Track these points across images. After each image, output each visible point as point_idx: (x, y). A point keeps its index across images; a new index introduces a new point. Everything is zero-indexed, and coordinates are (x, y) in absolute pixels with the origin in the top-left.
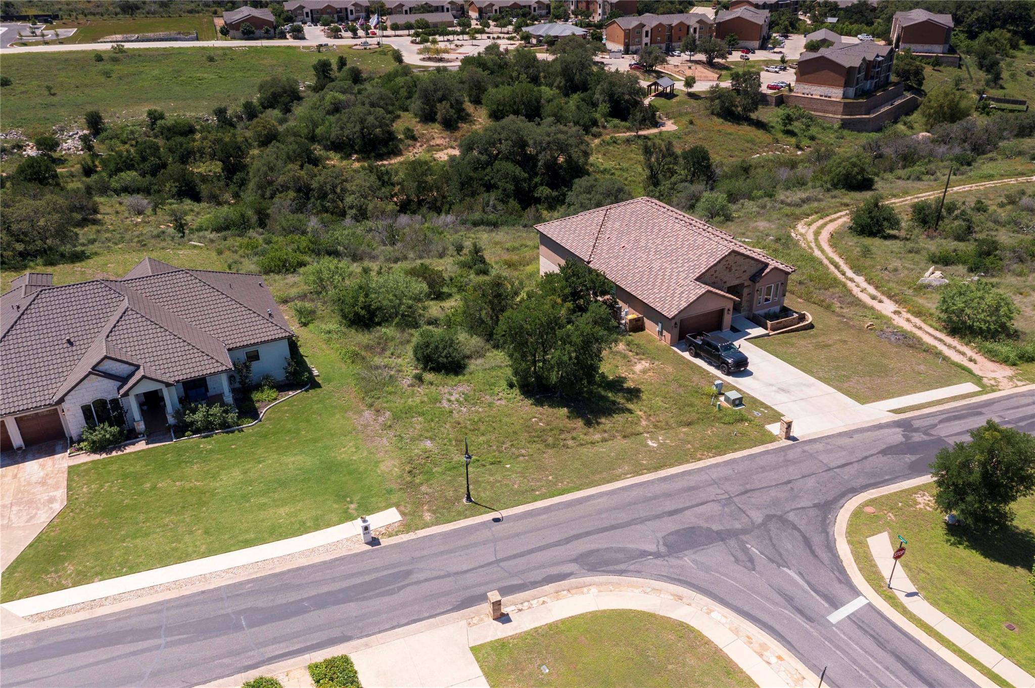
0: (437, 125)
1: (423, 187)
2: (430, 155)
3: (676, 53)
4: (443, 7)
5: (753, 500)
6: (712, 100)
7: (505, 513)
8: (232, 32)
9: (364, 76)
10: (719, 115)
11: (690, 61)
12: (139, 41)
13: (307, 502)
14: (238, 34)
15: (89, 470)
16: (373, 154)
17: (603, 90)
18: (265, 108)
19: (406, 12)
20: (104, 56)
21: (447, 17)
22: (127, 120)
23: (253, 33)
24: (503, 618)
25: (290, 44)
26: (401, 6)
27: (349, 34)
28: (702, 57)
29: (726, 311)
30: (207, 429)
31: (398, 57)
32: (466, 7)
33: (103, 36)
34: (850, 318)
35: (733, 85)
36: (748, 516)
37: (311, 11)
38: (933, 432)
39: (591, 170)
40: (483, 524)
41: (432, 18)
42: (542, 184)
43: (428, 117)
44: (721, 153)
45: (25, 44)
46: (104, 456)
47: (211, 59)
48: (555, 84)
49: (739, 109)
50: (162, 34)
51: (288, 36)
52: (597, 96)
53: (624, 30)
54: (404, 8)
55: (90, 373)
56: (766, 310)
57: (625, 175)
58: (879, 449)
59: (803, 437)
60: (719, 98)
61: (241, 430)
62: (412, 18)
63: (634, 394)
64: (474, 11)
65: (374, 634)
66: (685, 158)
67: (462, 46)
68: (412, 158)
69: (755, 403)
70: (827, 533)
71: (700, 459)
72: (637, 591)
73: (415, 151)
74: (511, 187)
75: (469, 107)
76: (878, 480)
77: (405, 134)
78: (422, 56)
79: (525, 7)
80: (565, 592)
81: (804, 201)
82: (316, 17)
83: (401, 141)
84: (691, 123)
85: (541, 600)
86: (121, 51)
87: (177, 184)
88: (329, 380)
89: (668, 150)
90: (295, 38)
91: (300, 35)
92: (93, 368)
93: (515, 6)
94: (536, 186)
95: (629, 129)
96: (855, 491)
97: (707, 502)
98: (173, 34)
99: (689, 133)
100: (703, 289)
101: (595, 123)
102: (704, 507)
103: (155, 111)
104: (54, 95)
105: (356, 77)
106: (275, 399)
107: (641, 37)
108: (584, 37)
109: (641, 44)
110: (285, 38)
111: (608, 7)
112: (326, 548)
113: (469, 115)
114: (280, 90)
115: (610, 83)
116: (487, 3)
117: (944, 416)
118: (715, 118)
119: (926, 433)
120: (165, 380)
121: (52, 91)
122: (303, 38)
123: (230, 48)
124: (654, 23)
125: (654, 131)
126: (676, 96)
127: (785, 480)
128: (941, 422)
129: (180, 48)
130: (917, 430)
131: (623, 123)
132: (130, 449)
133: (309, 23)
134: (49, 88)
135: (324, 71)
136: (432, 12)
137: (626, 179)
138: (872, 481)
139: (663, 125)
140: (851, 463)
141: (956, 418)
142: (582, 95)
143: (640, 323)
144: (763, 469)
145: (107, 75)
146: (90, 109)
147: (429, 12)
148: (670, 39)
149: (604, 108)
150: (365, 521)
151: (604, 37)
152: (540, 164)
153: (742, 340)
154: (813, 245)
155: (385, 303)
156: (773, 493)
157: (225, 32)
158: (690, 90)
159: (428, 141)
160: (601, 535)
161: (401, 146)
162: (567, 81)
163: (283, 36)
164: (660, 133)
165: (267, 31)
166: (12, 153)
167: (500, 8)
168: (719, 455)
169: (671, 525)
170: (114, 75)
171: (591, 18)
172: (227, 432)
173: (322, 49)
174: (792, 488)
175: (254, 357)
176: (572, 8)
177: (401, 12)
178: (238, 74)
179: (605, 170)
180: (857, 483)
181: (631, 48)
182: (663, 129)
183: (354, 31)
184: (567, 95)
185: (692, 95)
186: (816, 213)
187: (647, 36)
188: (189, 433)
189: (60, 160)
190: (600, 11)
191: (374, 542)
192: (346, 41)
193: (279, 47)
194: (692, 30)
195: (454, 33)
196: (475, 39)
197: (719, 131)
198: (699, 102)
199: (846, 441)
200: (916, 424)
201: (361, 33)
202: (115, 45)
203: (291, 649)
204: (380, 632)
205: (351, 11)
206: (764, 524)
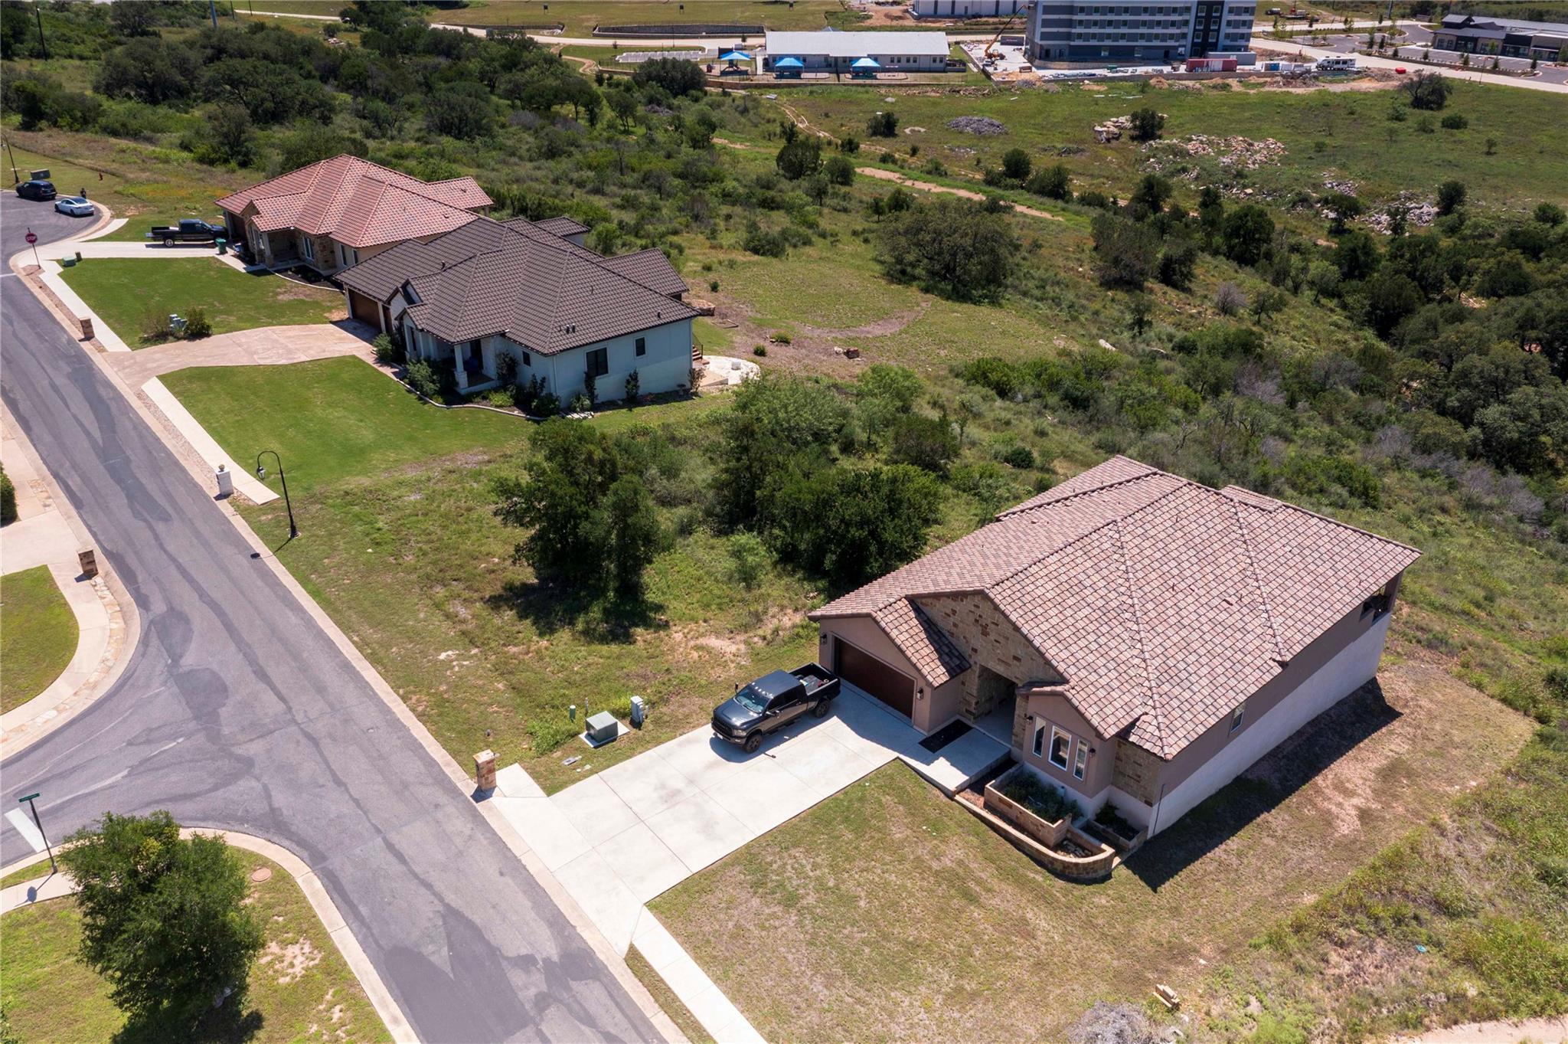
5: (292, 746)
7: (271, 560)
22: (1507, 211)
29: (915, 689)
36: (252, 741)
38: (556, 1013)
40: (244, 549)
56: (1056, 782)
59: (491, 809)
80: (117, 609)
92: (403, 286)
97: (287, 703)
102: (276, 700)
119: (544, 997)
120: (418, 322)
127: (348, 781)
130: (558, 985)
132: (384, 369)
140: (406, 864)
153: (895, 755)
156: (310, 766)
168: (421, 715)
169: (236, 674)
172: (418, 398)
174: (324, 786)
175: (527, 359)
188: (407, 380)
199: (489, 868)
206: (231, 755)
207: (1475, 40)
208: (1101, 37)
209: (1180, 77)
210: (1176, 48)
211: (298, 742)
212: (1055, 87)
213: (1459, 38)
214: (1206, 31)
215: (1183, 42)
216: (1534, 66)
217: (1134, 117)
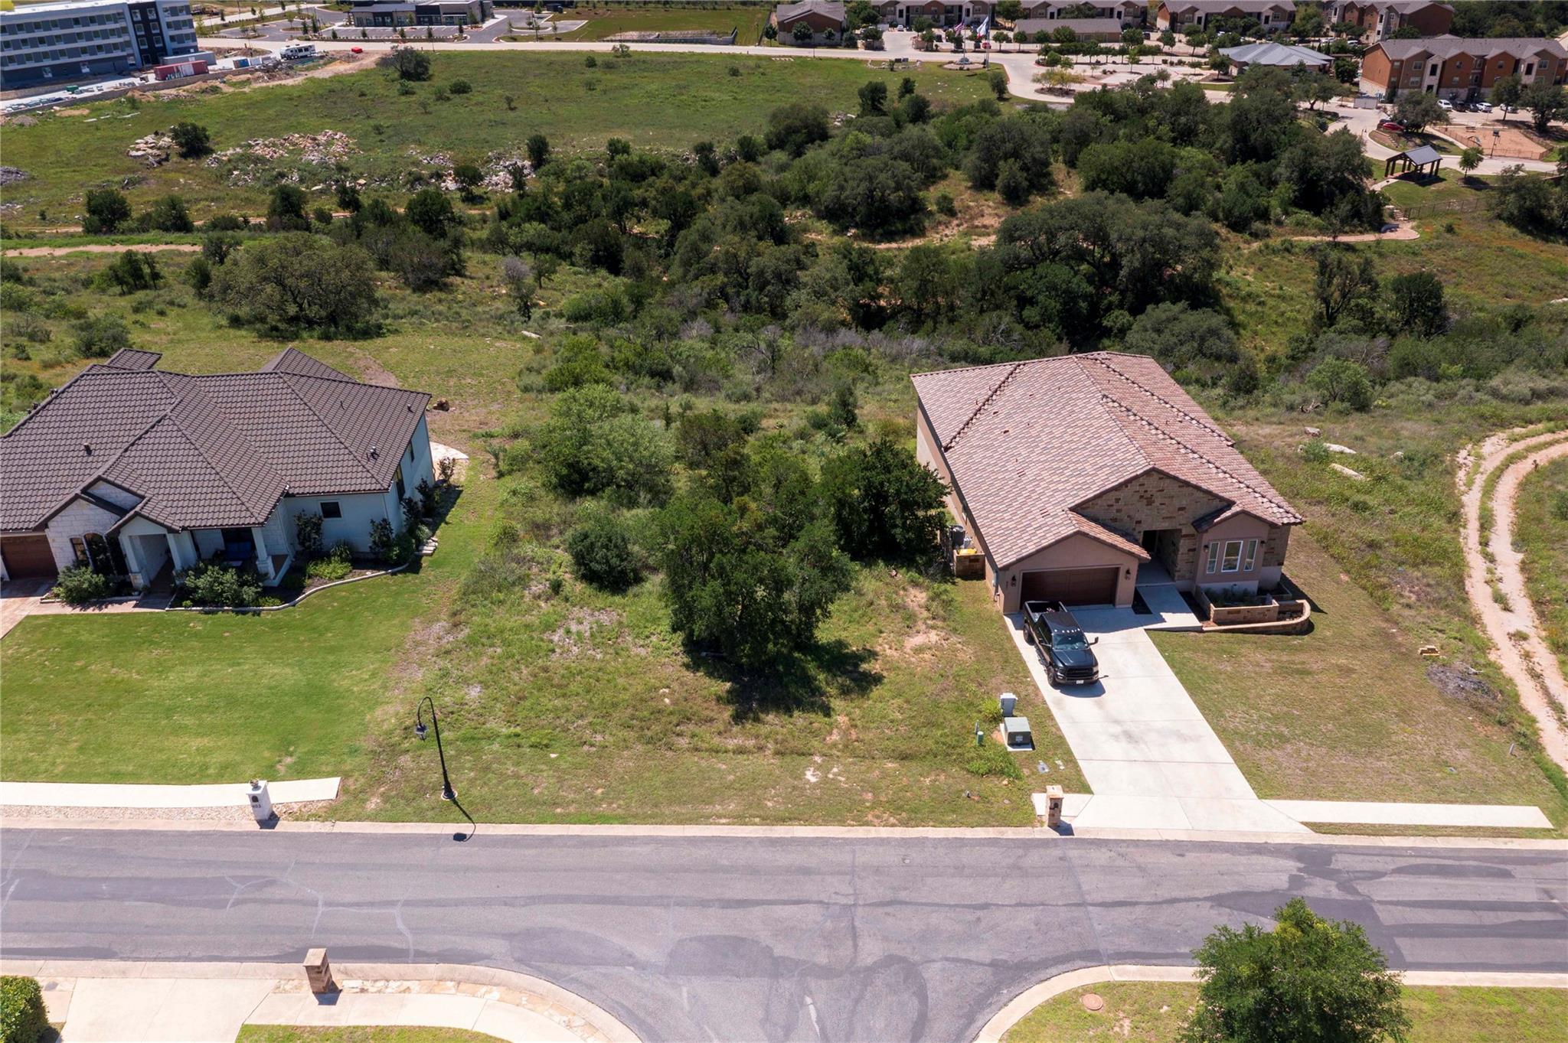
0: (996, 196)
1: (924, 290)
2: (965, 240)
3: (1483, 106)
4: (1112, 10)
5: (890, 920)
6: (1504, 192)
7: (483, 829)
8: (781, 36)
9: (933, 109)
10: (1511, 220)
11: (1504, 122)
12: (660, 42)
13: (238, 739)
14: (790, 37)
15: (49, 626)
16: (880, 231)
17: (1292, 160)
18: (772, 147)
19: (1052, 15)
20: (599, 61)
21: (1113, 26)
22: (582, 152)
23: (809, 37)
24: (328, 993)
25: (860, 57)
26: (1046, 5)
27: (952, 46)
28: (1526, 115)
29: (1122, 574)
30: (210, 602)
31: (999, 84)
32: (1152, 12)
33: (614, 33)
34: (1406, 631)
35: (1559, 170)
36: (855, 946)
37: (908, 8)
38: (1363, 887)
39: (1224, 291)
40: (435, 839)
41: (1081, 26)
42: (1121, 306)
43: (984, 183)
44: (1489, 288)
45: (514, 39)
46: (77, 611)
47: (735, 72)
48: (1218, 145)
49: (1556, 212)
50: (690, 33)
51: (860, 43)
52: (1281, 170)
53: (1392, 62)
54: (1050, 10)
55: (77, 497)
56: (1227, 585)
57: (1283, 306)
58: (1216, 892)
59: (1087, 830)
60: (1515, 191)
61: (257, 613)
62: (1050, 26)
63: (865, 683)
64: (1164, 18)
65: (145, 959)
66: (1397, 291)
67: (1113, 72)
68: (937, 243)
69: (1060, 744)
70: (971, 1019)
71: (867, 824)
72: (557, 1018)
73: (947, 232)
74: (1055, 305)
75: (1058, 169)
76: (1162, 950)
77: (938, 203)
78: (1039, 86)
79: (1251, 14)
80: (450, 984)
81: (1537, 395)
82: (911, 19)
83: (931, 213)
84: (1450, 229)
85: (406, 984)
86: (625, 54)
87: (592, 247)
88: (437, 564)
89: (1363, 272)
90: (868, 47)
91: (877, 43)
92: (85, 491)
93: (1235, 13)
94: (1109, 308)
95: (1322, 231)
96: (1093, 957)
97: (808, 902)
98: (705, 34)
99: (1439, 247)
100: (1074, 525)
101: (1263, 215)
102: (795, 908)
103: (619, 141)
104: (512, 109)
105: (919, 113)
106: (342, 577)
107: (1422, 75)
108: (1323, 69)
109: (1420, 87)
110: (854, 46)
111: (1395, 22)
112: (204, 812)
113: (1053, 183)
114: (798, 123)
115: (1305, 150)
116: (1188, 6)
117: (1419, 861)
118: (1503, 228)
119: (1343, 886)
120: (168, 523)
121: (513, 105)
122: (881, 48)
123: (769, 58)
124: (1454, 52)
125: (1370, 237)
126: (1442, 180)
127: (982, 900)
128: (1399, 871)
129: (702, 54)
130: (1330, 875)
131: (1315, 219)
132: (113, 609)
133: (900, 27)
134: (509, 100)
135: (873, 100)
136: (1092, 17)
137: (1283, 314)
138: (1147, 949)
139: (1393, 228)
140: (1135, 904)
141: (1442, 871)
142: (1255, 167)
143: (978, 565)
144: (960, 870)
145: (590, 86)
146: (543, 132)
147: (1087, 16)
148: (1479, 81)
149: (1285, 189)
150: (256, 787)
151: (1360, 71)
152: (1122, 273)
153: (1141, 629)
154: (1480, 480)
155: (597, 462)
156: (936, 919)
157: (770, 34)
158: (1471, 172)
159: (972, 218)
160: (589, 907)
161: (927, 224)
162: (1237, 141)
163: (852, 44)
164: (1378, 242)
165: (830, 36)
166: (428, 184)
167: (1207, 15)
168: (905, 824)
169: (714, 923)
170: (599, 88)
171: (1363, 39)
172: (237, 613)
173: (899, 67)
174: (979, 919)
175: (331, 510)
176: (1334, 19)
177: (1043, 16)
178: (760, 96)
179: (1249, 295)
180: (1104, 946)
181: (1400, 91)
182: (1388, 236)
183: (958, 42)
184: (1231, 162)
185: (1474, 183)
186: (1550, 419)
187: (1433, 73)
188: (189, 602)
189: (481, 197)
190: (1380, 27)
191: (269, 821)
192: (945, 55)
193: (838, 59)
194: (1523, 68)
195: (1108, 52)
196: (1137, 62)
197: (1501, 250)
198: (1481, 194)
199: (1168, 859)
200: (1340, 862)
201: (969, 45)
202: (617, 45)
203: (33, 945)
204: (155, 959)
205: (968, 10)
206: (871, 970)
207: (390, 14)
208: (38, 57)
209: (154, 87)
210: (124, 58)
211: (887, 914)
212: (28, 120)
213: (375, 14)
214: (149, 35)
215: (129, 51)
216: (461, 31)
217: (176, 135)
